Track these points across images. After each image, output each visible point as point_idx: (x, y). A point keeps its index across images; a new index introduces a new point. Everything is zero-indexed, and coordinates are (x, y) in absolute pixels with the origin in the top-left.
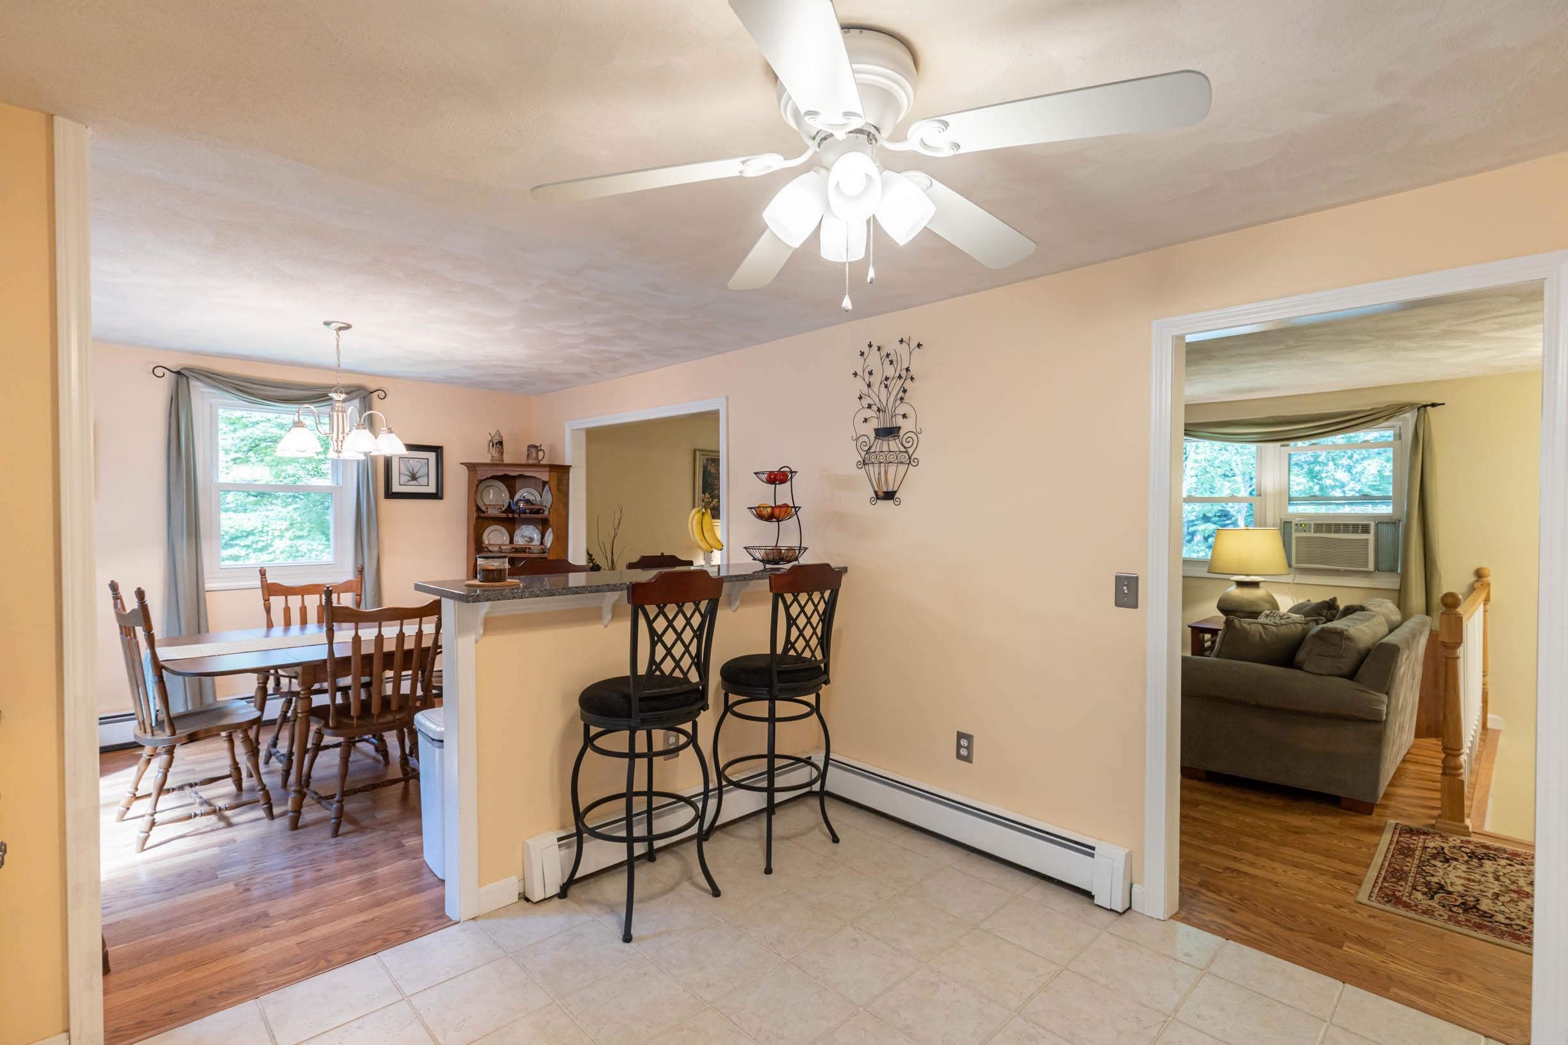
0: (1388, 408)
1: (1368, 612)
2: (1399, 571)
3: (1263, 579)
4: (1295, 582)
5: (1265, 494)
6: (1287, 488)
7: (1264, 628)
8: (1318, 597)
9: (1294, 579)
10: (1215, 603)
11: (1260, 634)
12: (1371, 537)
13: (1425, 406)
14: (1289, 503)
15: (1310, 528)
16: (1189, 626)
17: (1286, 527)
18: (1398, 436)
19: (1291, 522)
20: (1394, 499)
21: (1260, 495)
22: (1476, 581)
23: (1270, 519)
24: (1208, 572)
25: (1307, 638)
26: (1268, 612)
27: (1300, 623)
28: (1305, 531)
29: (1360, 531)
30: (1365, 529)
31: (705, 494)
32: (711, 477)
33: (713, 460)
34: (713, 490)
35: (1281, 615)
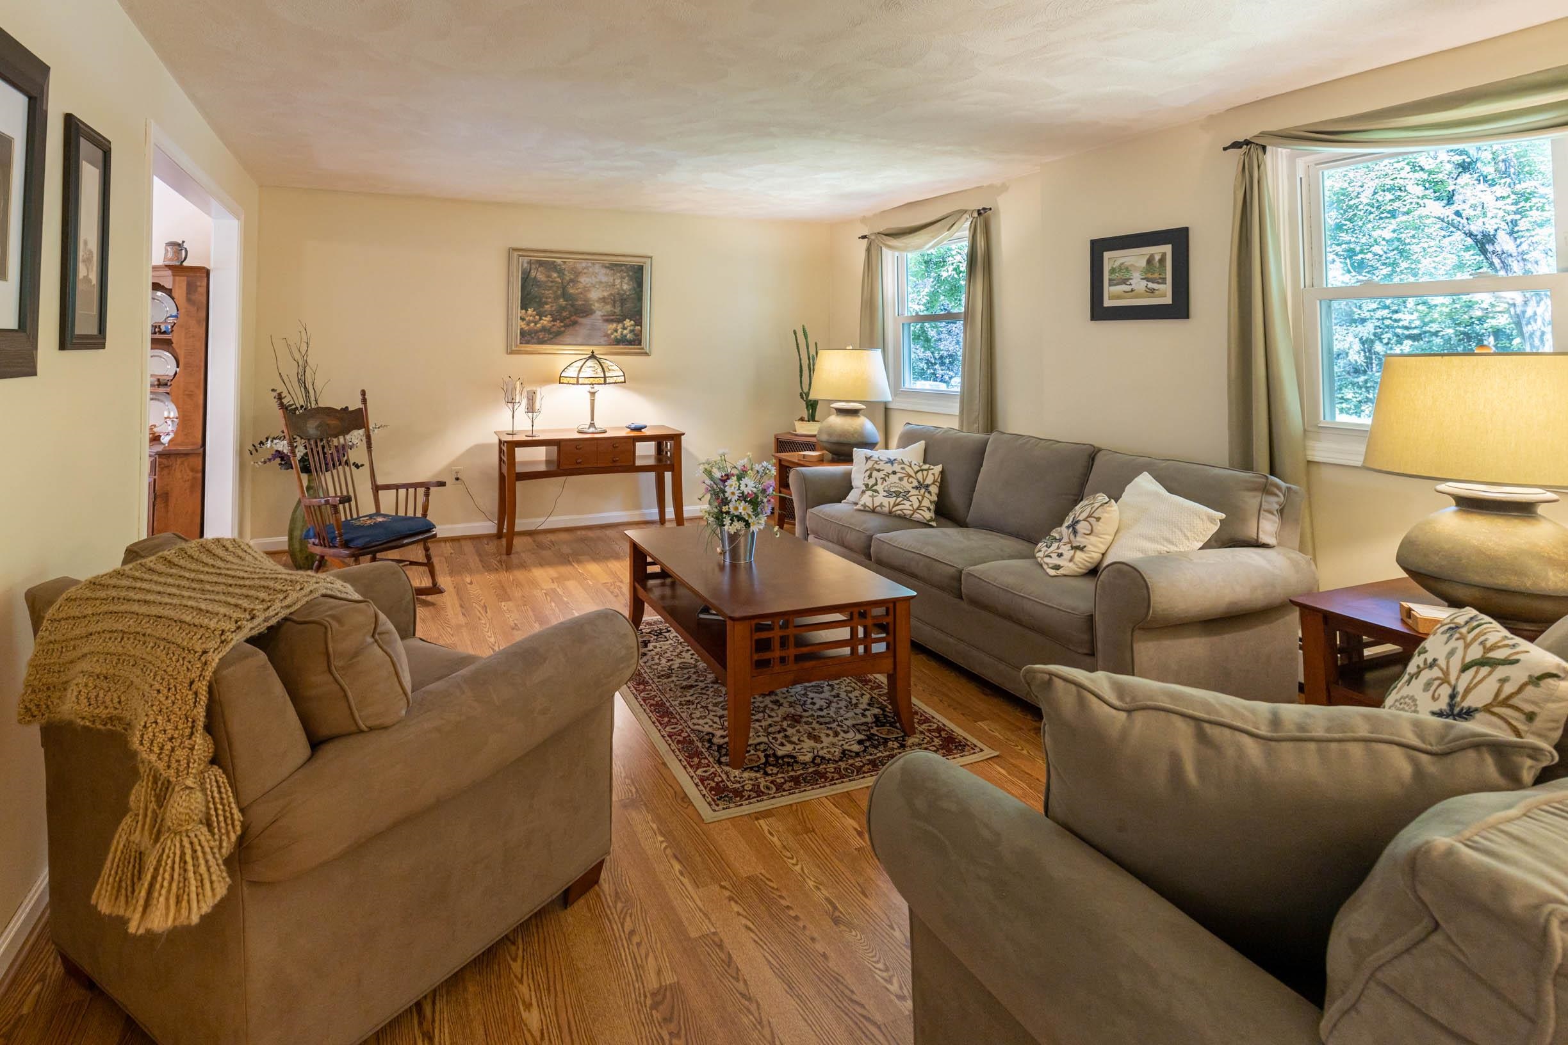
31: (527, 310)
32: (539, 286)
33: (541, 263)
34: (541, 304)
35: (1488, 644)
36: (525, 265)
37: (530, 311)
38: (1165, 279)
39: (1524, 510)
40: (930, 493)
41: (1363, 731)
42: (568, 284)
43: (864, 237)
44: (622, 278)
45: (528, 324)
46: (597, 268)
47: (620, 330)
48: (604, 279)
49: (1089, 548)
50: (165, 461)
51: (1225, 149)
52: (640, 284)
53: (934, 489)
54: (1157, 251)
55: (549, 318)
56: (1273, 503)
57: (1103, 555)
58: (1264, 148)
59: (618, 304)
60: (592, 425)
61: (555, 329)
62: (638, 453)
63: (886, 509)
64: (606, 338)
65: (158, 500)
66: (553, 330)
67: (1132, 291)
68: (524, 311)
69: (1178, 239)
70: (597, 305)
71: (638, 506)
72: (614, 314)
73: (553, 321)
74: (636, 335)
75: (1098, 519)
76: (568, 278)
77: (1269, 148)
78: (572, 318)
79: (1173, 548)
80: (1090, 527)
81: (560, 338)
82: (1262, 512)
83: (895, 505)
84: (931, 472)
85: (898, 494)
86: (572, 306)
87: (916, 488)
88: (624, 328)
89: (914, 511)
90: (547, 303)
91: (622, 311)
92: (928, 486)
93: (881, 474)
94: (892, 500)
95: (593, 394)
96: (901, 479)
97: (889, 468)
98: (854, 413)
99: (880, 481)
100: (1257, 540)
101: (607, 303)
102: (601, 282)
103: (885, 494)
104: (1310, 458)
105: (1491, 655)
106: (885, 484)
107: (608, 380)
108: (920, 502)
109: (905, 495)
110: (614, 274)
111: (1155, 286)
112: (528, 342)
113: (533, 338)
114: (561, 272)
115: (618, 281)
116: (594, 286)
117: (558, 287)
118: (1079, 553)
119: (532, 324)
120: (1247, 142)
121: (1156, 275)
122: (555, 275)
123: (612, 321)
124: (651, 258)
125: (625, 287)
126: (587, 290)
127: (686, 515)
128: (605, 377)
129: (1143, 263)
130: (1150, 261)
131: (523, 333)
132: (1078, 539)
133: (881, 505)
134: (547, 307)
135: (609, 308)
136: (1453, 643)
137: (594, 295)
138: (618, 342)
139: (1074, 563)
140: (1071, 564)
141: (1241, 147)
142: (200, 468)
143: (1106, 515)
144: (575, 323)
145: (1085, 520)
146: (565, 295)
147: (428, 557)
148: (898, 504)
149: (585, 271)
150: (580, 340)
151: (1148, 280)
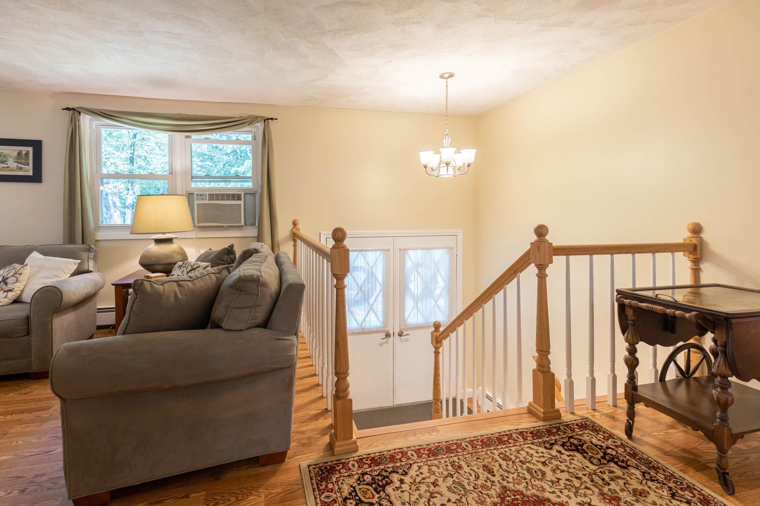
0: (249, 117)
1: (261, 254)
2: (257, 225)
3: (176, 236)
4: (197, 237)
5: (176, 173)
6: (190, 168)
7: (179, 286)
8: (218, 246)
9: (196, 236)
10: (137, 260)
11: (175, 293)
12: (242, 202)
13: (268, 119)
14: (192, 181)
15: (206, 197)
16: (113, 284)
17: (190, 196)
18: (254, 138)
19: (194, 193)
20: (253, 178)
21: (172, 174)
22: (293, 228)
23: (179, 191)
24: (131, 233)
25: (222, 288)
26: (181, 263)
27: (213, 273)
28: (203, 199)
29: (236, 199)
30: (239, 197)
35: (192, 265)
38: (29, 163)
39: (169, 241)
41: (206, 273)
49: (16, 289)
51: (63, 109)
54: (24, 149)
56: (91, 255)
57: (22, 291)
58: (80, 113)
67: (8, 167)
69: (37, 145)
75: (21, 274)
77: (82, 113)
79: (59, 279)
80: (16, 279)
82: (89, 259)
100: (88, 270)
104: (96, 239)
105: (193, 267)
111: (23, 166)
118: (9, 293)
120: (73, 109)
121: (23, 161)
129: (15, 154)
130: (19, 153)
132: (9, 286)
136: (182, 269)
139: (7, 298)
140: (6, 300)
141: (70, 111)
143: (25, 271)
145: (12, 276)
151: (18, 163)
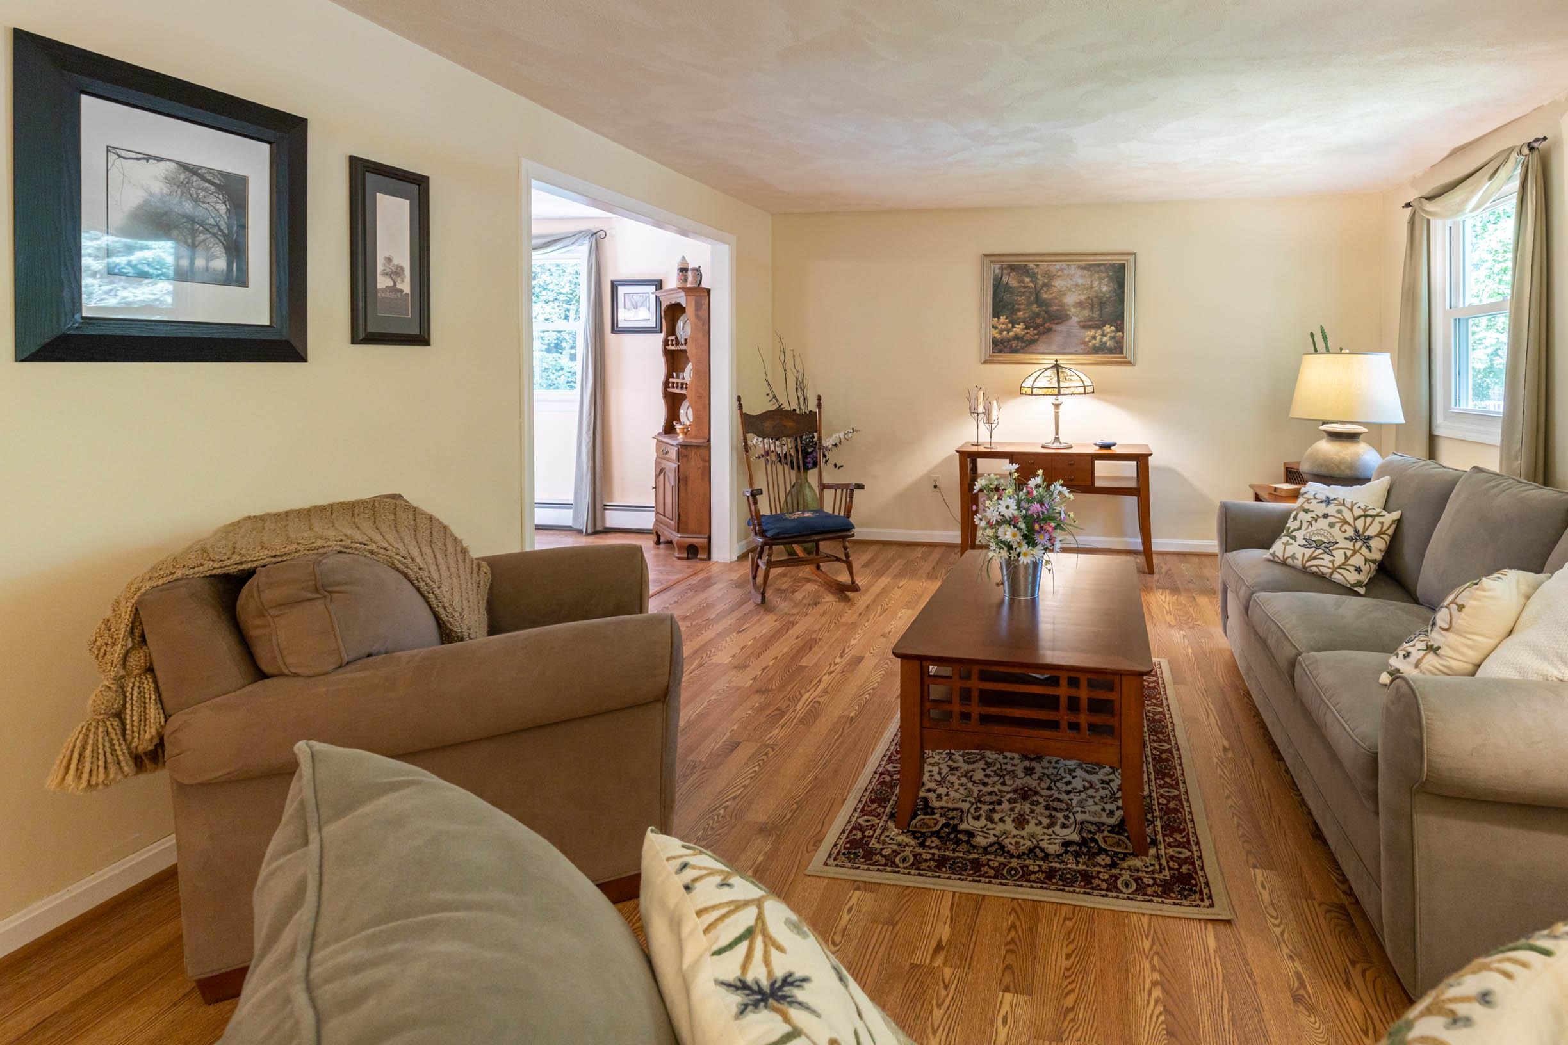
31: (999, 318)
32: (1011, 293)
33: (1012, 268)
34: (1014, 311)
36: (997, 271)
37: (1003, 319)
40: (1369, 548)
42: (1041, 289)
43: (1408, 205)
44: (1101, 279)
45: (1001, 332)
46: (1072, 271)
47: (1098, 338)
48: (1080, 281)
50: (683, 450)
52: (1121, 284)
53: (1378, 545)
55: (1022, 326)
59: (1096, 308)
60: (1057, 439)
61: (1028, 337)
62: (1097, 474)
63: (1298, 563)
64: (1082, 346)
65: (681, 482)
66: (1025, 338)
68: (996, 319)
70: (1073, 310)
71: (1122, 533)
72: (1091, 319)
73: (1026, 328)
74: (1117, 342)
75: (1461, 608)
76: (1041, 283)
78: (1046, 325)
81: (1033, 347)
83: (1312, 558)
84: (1378, 519)
85: (1318, 545)
86: (1047, 312)
87: (1351, 539)
88: (1104, 335)
89: (1334, 570)
90: (1019, 310)
91: (1101, 315)
92: (1369, 538)
93: (1308, 517)
94: (1308, 552)
95: (1057, 406)
96: (1331, 525)
97: (1321, 509)
98: (1352, 437)
99: (1305, 525)
101: (1084, 308)
102: (1077, 285)
103: (1304, 542)
106: (1310, 529)
107: (1062, 391)
108: (1347, 558)
109: (1329, 547)
110: (1091, 276)
112: (1000, 352)
113: (1005, 347)
114: (1033, 276)
115: (1096, 283)
116: (1070, 290)
117: (1030, 293)
118: (1431, 657)
119: (1005, 333)
122: (1027, 280)
123: (1090, 327)
124: (1135, 254)
125: (1105, 289)
126: (1062, 294)
127: (1154, 548)
128: (1059, 388)
131: (996, 342)
133: (1293, 557)
134: (1020, 314)
135: (1086, 313)
137: (1070, 299)
138: (1096, 350)
142: (707, 458)
144: (1049, 330)
145: (1447, 607)
146: (1038, 301)
147: (847, 555)
148: (1315, 558)
149: (1060, 273)
150: (1054, 348)
